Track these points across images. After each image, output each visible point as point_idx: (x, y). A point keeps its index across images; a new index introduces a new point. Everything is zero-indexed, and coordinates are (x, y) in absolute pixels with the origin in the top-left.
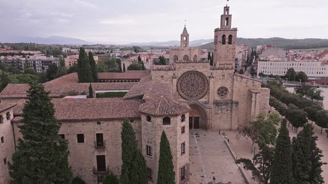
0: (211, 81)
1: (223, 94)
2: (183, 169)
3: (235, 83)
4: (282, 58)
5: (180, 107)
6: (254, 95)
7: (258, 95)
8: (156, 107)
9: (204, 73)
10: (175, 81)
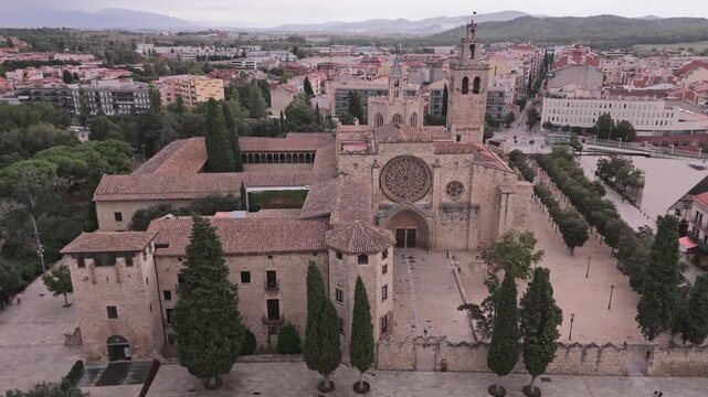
0: (437, 173)
1: (456, 193)
2: (385, 320)
3: (475, 176)
4: (591, 91)
5: (381, 239)
6: (504, 196)
7: (511, 196)
8: (349, 240)
9: (425, 160)
10: (377, 172)
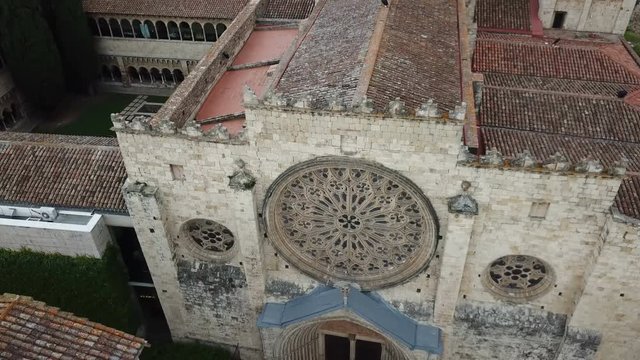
1: (523, 283)
3: (612, 255)
9: (418, 180)
